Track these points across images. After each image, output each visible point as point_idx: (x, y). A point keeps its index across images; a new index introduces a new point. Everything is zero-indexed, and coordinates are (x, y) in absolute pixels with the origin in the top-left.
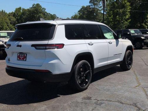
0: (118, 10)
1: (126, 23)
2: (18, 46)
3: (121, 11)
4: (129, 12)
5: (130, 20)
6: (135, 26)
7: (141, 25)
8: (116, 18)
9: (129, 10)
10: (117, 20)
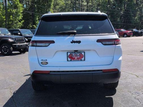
0: (11, 10)
1: (19, 23)
2: (73, 42)
3: (14, 11)
4: (21, 13)
5: (23, 21)
6: (28, 27)
7: (33, 27)
8: (10, 18)
9: (22, 11)
10: (11, 21)
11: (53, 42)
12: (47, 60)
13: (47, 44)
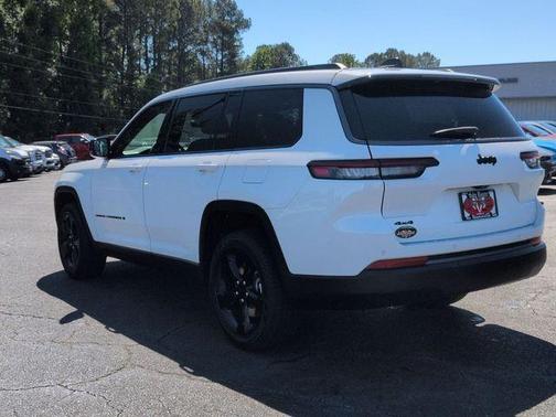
11: (433, 162)
12: (411, 222)
13: (414, 170)
